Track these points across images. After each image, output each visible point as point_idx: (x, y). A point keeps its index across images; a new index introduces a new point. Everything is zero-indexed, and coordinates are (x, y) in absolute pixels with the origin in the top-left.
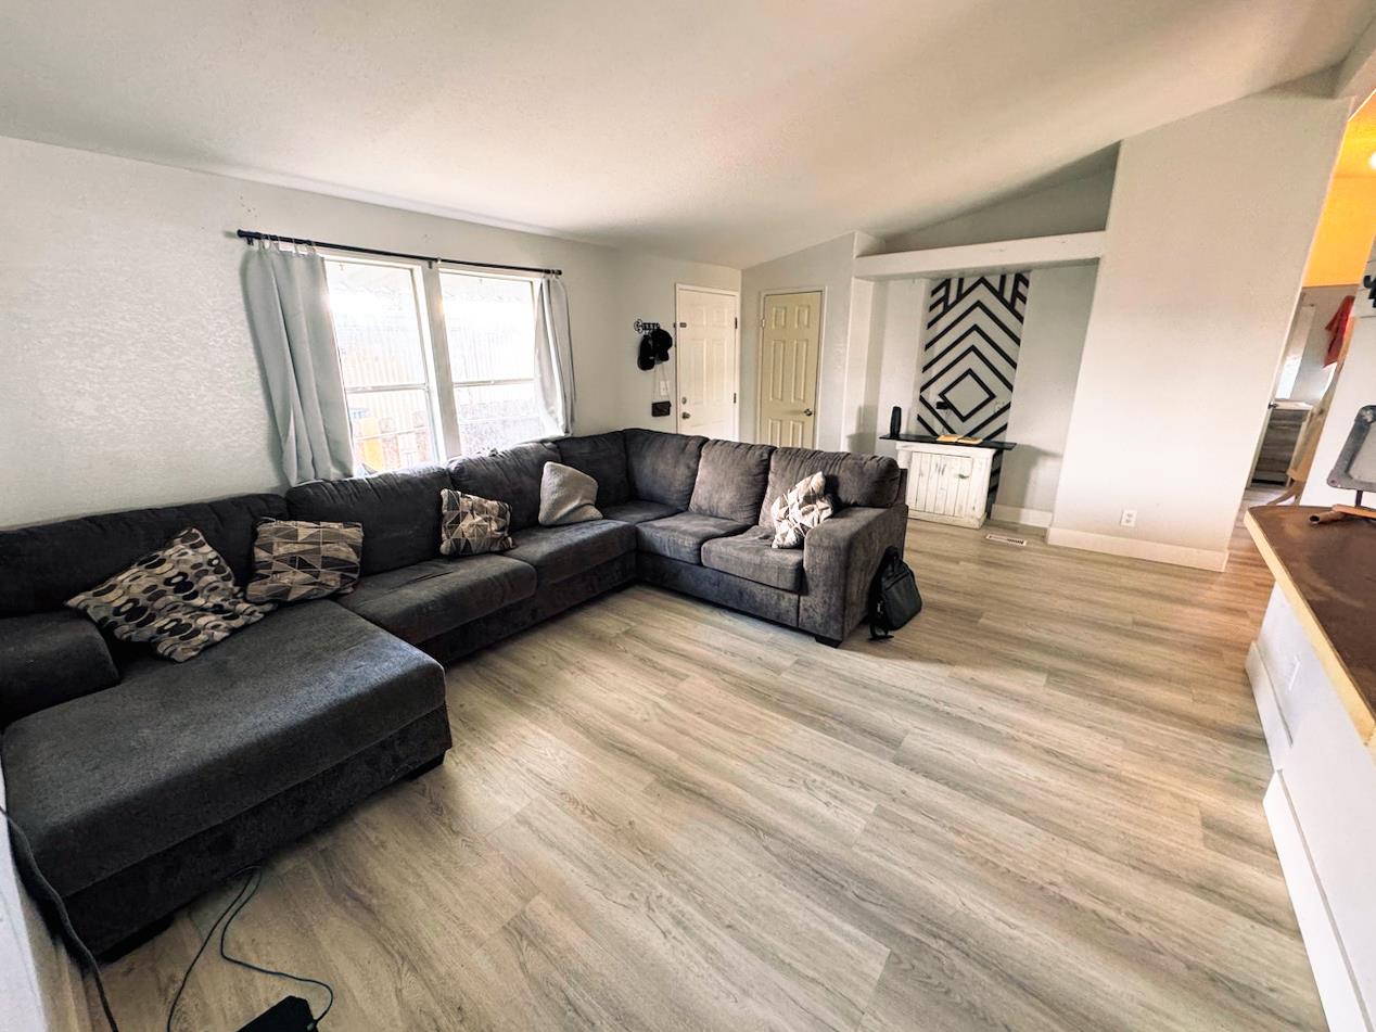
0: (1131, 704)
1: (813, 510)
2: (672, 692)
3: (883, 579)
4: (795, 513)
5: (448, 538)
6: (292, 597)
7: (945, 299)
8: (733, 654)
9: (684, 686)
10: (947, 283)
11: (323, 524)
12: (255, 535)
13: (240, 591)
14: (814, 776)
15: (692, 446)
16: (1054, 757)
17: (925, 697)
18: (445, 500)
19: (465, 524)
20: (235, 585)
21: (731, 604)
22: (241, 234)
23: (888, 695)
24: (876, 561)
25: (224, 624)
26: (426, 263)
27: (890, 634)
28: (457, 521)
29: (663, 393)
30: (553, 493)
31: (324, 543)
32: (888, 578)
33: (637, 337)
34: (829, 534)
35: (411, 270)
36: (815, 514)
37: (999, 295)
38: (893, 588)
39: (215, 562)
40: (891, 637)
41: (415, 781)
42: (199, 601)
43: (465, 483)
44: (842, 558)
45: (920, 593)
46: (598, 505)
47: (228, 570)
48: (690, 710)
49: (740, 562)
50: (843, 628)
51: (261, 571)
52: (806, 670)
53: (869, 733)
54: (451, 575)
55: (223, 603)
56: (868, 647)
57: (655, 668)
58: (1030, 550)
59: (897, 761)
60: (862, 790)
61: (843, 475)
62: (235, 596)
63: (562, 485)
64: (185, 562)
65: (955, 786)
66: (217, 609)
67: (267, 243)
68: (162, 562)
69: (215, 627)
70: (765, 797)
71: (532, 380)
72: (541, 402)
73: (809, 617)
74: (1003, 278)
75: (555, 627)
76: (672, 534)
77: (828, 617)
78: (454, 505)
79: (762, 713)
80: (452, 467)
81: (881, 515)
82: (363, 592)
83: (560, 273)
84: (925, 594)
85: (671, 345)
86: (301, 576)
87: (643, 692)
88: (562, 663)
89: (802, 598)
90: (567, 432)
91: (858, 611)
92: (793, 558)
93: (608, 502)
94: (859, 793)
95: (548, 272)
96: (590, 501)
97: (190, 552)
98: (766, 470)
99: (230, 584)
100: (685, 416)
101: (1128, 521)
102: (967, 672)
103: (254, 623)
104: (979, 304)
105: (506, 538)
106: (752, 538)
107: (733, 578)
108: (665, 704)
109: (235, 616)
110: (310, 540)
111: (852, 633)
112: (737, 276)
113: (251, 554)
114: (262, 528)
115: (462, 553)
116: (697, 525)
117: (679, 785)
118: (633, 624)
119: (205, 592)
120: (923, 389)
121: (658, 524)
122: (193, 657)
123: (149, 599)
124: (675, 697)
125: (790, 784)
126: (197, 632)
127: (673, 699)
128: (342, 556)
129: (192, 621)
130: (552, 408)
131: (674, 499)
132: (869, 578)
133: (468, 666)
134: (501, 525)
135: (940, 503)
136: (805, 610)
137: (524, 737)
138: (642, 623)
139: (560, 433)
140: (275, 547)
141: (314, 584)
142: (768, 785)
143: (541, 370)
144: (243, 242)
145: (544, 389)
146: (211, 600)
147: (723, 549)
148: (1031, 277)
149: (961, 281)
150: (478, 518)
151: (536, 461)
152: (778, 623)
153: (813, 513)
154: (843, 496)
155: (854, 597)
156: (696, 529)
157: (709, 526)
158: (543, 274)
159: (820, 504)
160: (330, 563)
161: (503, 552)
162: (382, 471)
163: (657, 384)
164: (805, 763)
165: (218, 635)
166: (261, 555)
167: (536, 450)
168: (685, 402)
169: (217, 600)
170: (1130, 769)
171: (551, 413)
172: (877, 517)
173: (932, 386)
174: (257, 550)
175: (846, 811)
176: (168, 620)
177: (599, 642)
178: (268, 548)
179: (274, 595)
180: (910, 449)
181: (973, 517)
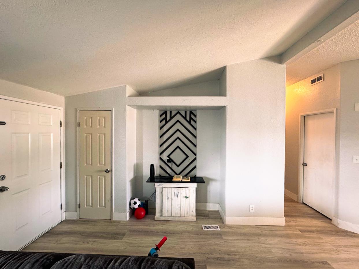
7: (166, 118)
10: (165, 113)
37: (185, 118)
74: (186, 112)
101: (252, 210)
104: (178, 121)
120: (161, 154)
135: (178, 211)
148: (198, 113)
149: (171, 112)
180: (161, 186)
181: (193, 216)
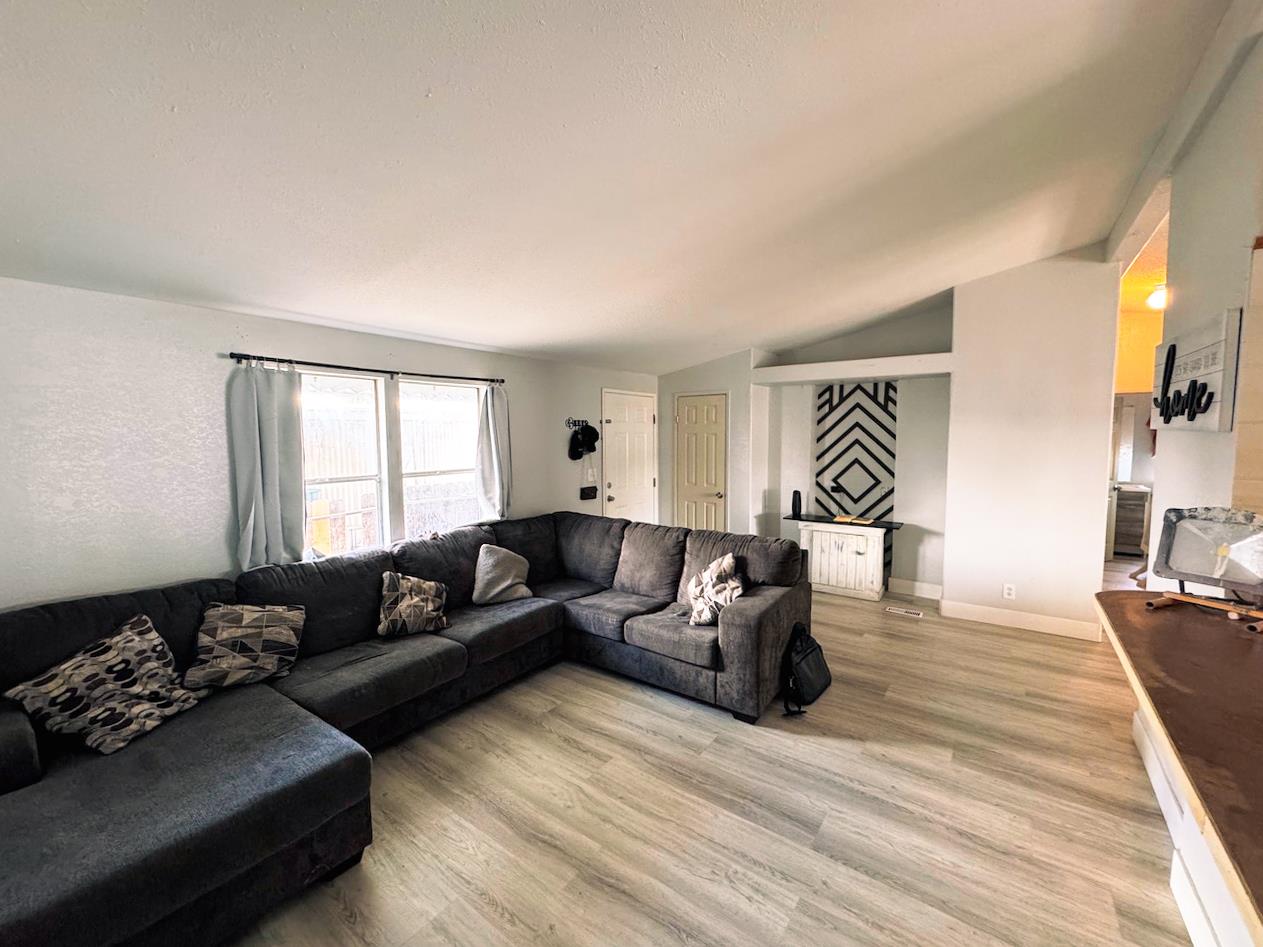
0: (1032, 780)
1: (725, 589)
2: (596, 776)
3: (793, 654)
4: (710, 591)
5: (386, 618)
6: (228, 681)
7: (830, 400)
8: (655, 733)
9: (607, 769)
10: (830, 388)
11: (268, 607)
12: (201, 620)
13: (178, 677)
14: (735, 866)
15: (616, 528)
16: (967, 839)
17: (840, 776)
18: (386, 582)
19: (403, 605)
20: (174, 671)
21: (652, 681)
22: (232, 356)
23: (806, 774)
24: (786, 636)
25: (157, 712)
26: (388, 376)
27: (802, 709)
28: (396, 602)
29: (591, 479)
30: (487, 573)
31: (266, 627)
32: (798, 653)
33: (568, 432)
34: (740, 612)
35: (375, 381)
36: (727, 593)
37: (874, 398)
38: (803, 663)
39: (159, 648)
40: (805, 712)
41: (330, 883)
42: (136, 689)
43: (406, 565)
44: (753, 635)
45: (829, 666)
46: (528, 584)
47: (171, 655)
48: (612, 794)
49: (659, 638)
50: (758, 704)
51: (202, 657)
52: (725, 749)
53: (789, 817)
54: (385, 656)
55: (160, 690)
56: (784, 723)
57: (579, 749)
58: (927, 622)
59: (816, 848)
60: (784, 882)
61: (751, 556)
62: (172, 682)
63: (495, 566)
64: (130, 649)
65: (874, 875)
66: (154, 697)
67: (254, 363)
68: (109, 648)
69: (147, 716)
70: (688, 892)
71: (473, 469)
72: (481, 489)
73: (726, 694)
74: (876, 386)
75: (483, 706)
76: (597, 612)
77: (744, 694)
78: (394, 586)
79: (683, 796)
80: (396, 550)
81: (788, 592)
82: (299, 675)
83: (503, 381)
84: (834, 668)
85: (597, 438)
86: (241, 660)
87: (567, 776)
88: (488, 745)
89: (718, 675)
90: (502, 516)
91: (771, 687)
92: (708, 635)
93: (537, 581)
94: (781, 885)
95: (492, 381)
96: (521, 580)
97: (137, 639)
98: (683, 550)
99: (170, 670)
100: (610, 499)
101: (1009, 594)
102: (877, 748)
103: (187, 710)
104: (858, 405)
105: (440, 618)
106: (670, 616)
107: (654, 655)
108: (589, 789)
109: (169, 704)
110: (256, 624)
111: (768, 708)
112: (655, 381)
113: (195, 638)
114: (211, 612)
115: (399, 633)
116: (621, 603)
117: (600, 880)
118: (559, 702)
119: (145, 679)
120: (818, 474)
121: (584, 601)
122: (122, 748)
123: (88, 688)
124: (598, 780)
125: (712, 877)
126: (129, 722)
127: (595, 782)
128: (283, 639)
129: (126, 710)
130: (490, 495)
131: (599, 575)
132: (780, 654)
133: (394, 752)
134: (437, 605)
135: (842, 578)
136: (722, 686)
137: (445, 830)
138: (567, 701)
139: (497, 517)
140: (219, 632)
141: (251, 668)
142: (689, 879)
143: (482, 464)
144: (233, 361)
145: (484, 478)
146: (149, 686)
147: (644, 627)
148: (898, 385)
149: (842, 387)
150: (416, 599)
151: (473, 543)
152: (697, 699)
153: (725, 592)
154: (752, 576)
155: (767, 674)
156: (619, 607)
157: (631, 604)
158: (489, 383)
159: (733, 584)
160: (270, 646)
161: (437, 632)
162: (329, 555)
163: (585, 471)
164: (726, 851)
165: (150, 724)
166: (204, 640)
167: (474, 533)
168: (609, 486)
169: (154, 686)
170: (1038, 850)
171: (490, 499)
172: (783, 596)
173: (826, 472)
174: (201, 635)
175: (770, 906)
176: (103, 709)
177: (527, 723)
178: (212, 633)
179: (212, 680)
180: (810, 528)
181: (872, 590)
